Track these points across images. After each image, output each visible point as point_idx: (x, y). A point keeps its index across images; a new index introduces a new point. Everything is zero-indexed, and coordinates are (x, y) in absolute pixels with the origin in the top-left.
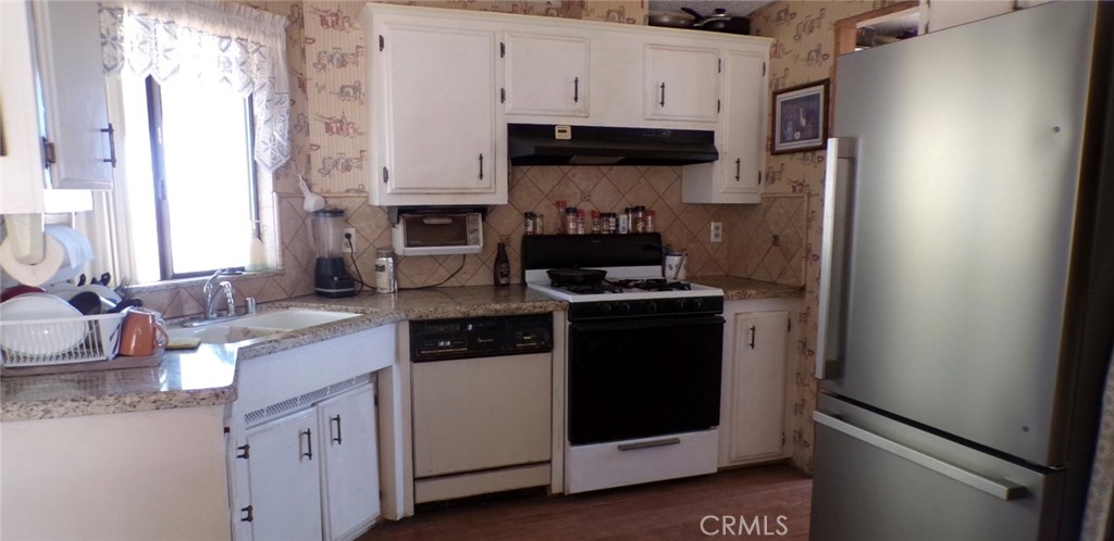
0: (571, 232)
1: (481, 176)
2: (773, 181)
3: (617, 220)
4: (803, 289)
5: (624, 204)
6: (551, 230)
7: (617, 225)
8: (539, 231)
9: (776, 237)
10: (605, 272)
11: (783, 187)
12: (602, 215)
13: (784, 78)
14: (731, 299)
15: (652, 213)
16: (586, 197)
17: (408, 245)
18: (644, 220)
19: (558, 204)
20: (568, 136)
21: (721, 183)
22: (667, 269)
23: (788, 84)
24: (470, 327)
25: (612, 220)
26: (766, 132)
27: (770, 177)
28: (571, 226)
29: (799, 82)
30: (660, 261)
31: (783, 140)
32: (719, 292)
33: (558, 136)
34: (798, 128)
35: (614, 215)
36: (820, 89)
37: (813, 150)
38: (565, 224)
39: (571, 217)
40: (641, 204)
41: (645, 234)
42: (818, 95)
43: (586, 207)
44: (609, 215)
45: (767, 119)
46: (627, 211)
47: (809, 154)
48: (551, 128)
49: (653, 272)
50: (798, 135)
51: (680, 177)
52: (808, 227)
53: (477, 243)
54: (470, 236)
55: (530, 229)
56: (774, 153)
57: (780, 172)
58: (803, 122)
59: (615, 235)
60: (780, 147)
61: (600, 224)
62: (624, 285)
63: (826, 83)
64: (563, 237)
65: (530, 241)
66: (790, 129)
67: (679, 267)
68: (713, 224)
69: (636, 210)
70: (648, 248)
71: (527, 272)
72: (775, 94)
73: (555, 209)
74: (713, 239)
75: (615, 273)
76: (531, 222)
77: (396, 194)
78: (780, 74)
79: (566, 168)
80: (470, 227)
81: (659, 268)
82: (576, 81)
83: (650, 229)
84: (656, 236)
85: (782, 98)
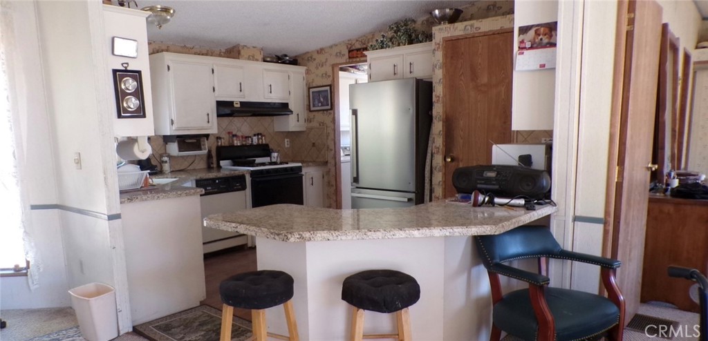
0: (235, 145)
1: (208, 122)
2: (310, 122)
3: (252, 139)
4: (327, 162)
5: (253, 133)
6: (227, 144)
7: (252, 141)
8: (223, 145)
9: (314, 144)
10: (255, 160)
11: (315, 124)
12: (246, 137)
13: (313, 82)
14: (304, 167)
15: (264, 136)
16: (239, 130)
17: (180, 151)
18: (262, 139)
19: (229, 133)
20: (239, 106)
21: (292, 123)
22: (273, 158)
23: (314, 85)
24: (217, 181)
25: (250, 139)
26: (306, 103)
27: (309, 120)
28: (235, 142)
29: (319, 85)
30: (269, 155)
31: (314, 106)
32: (300, 164)
33: (235, 105)
34: (320, 101)
35: (250, 137)
36: (328, 88)
37: (327, 110)
38: (233, 141)
39: (235, 138)
40: (259, 132)
41: (262, 145)
42: (327, 91)
43: (239, 134)
44: (248, 137)
45: (306, 98)
46: (255, 135)
47: (325, 112)
48: (232, 102)
49: (267, 160)
50: (320, 104)
51: (273, 121)
52: (327, 139)
53: (205, 149)
54: (203, 147)
55: (220, 144)
56: (310, 111)
57: (314, 118)
58: (322, 100)
59: (252, 145)
60: (312, 109)
61: (245, 141)
62: (263, 164)
63: (330, 86)
64: (232, 147)
65: (219, 149)
66: (316, 102)
67: (277, 157)
68: (286, 140)
69: (258, 134)
70: (265, 150)
71: (221, 162)
72: (309, 88)
73: (228, 135)
74: (286, 146)
75: (258, 160)
76: (219, 141)
77: (177, 130)
78: (311, 81)
79: (231, 118)
80: (202, 143)
81: (269, 158)
82: (241, 84)
83: (264, 142)
84: (267, 145)
85: (311, 90)
